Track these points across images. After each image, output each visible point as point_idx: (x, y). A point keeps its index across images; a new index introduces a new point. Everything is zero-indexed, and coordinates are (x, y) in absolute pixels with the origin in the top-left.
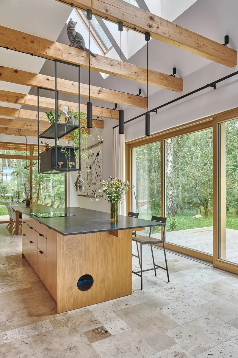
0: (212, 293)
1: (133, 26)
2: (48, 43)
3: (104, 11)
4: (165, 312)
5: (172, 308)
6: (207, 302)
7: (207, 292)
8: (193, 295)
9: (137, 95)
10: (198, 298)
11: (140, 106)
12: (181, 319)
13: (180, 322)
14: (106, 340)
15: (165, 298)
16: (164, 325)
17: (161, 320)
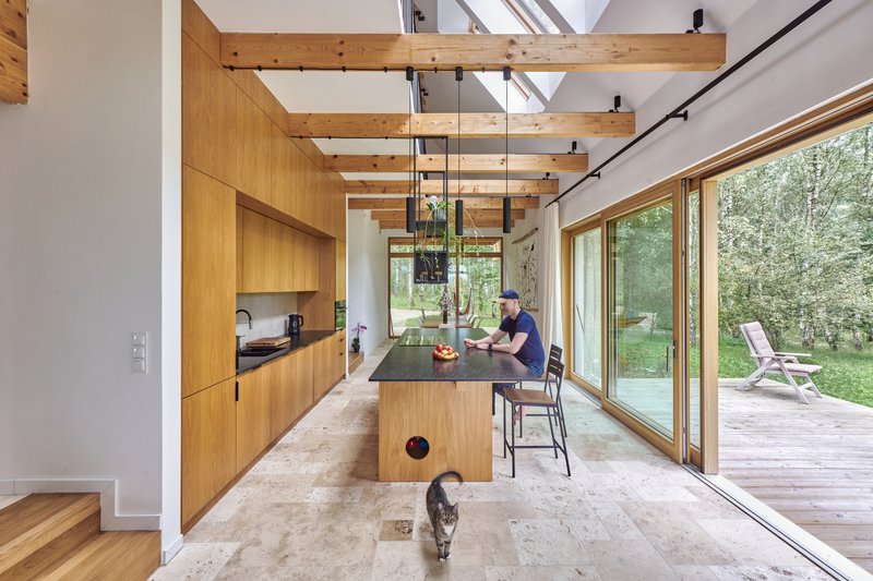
0: (635, 522)
1: (480, 67)
2: (402, 119)
3: (430, 62)
4: (516, 531)
5: (534, 528)
6: (608, 539)
7: (628, 519)
8: (592, 516)
9: (570, 153)
10: (597, 525)
11: (574, 170)
12: (533, 553)
13: (524, 559)
14: (399, 543)
15: (539, 504)
16: (495, 553)
17: (498, 543)
